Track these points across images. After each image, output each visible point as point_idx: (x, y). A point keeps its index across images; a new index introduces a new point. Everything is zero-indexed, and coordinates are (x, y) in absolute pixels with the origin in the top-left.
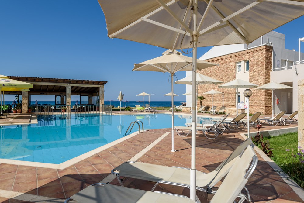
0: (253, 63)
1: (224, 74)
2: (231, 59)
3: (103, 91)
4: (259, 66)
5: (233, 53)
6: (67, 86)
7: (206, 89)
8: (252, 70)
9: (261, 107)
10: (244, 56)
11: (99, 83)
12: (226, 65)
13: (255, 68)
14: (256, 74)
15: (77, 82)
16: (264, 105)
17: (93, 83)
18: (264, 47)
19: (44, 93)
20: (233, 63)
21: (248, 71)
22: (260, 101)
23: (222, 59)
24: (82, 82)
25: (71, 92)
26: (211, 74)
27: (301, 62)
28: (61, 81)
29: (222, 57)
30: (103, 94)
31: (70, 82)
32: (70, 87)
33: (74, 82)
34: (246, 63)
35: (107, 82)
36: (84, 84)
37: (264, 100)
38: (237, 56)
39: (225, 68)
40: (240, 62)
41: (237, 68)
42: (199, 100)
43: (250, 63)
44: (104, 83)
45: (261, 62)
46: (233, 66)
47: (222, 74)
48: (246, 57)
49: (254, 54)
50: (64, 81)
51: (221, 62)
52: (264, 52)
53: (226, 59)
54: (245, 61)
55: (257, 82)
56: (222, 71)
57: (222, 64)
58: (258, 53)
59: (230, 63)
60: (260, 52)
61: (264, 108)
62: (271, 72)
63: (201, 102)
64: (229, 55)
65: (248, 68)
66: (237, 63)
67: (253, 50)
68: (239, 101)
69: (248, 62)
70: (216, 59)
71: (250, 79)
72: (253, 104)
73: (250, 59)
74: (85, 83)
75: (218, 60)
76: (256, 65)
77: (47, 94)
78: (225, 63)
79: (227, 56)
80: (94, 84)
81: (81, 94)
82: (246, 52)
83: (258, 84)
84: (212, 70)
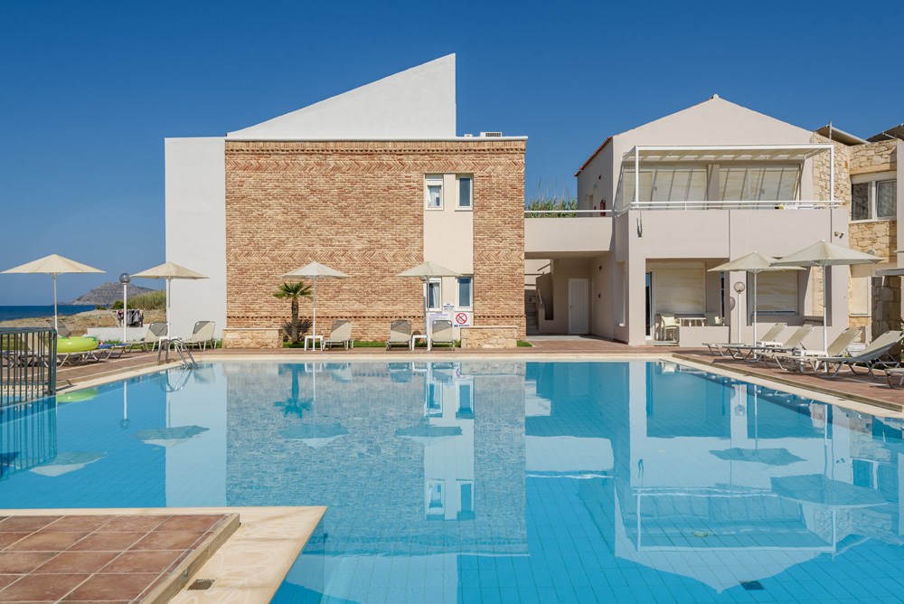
0: (487, 185)
1: (377, 206)
2: (409, 161)
4: (505, 196)
5: (421, 141)
8: (483, 208)
9: (514, 320)
10: (456, 159)
12: (385, 178)
14: (499, 220)
16: (523, 314)
20: (414, 175)
21: (470, 208)
22: (512, 303)
23: (366, 153)
26: (313, 199)
27: (640, 205)
29: (370, 147)
34: (458, 182)
37: (523, 298)
38: (428, 153)
39: (382, 186)
40: (439, 176)
41: (428, 197)
43: (475, 185)
45: (513, 187)
46: (415, 185)
47: (370, 208)
48: (465, 164)
49: (488, 159)
51: (365, 163)
53: (385, 158)
54: (456, 174)
55: (501, 245)
56: (367, 195)
57: (367, 169)
58: (502, 159)
59: (404, 174)
60: (510, 156)
61: (523, 320)
63: (295, 307)
64: (400, 146)
65: (464, 199)
66: (427, 175)
67: (486, 146)
69: (465, 180)
70: (339, 147)
71: (476, 233)
72: (487, 312)
73: (478, 173)
75: (352, 153)
76: (498, 192)
78: (380, 166)
79: (390, 146)
82: (464, 146)
83: (503, 252)
84: (321, 182)
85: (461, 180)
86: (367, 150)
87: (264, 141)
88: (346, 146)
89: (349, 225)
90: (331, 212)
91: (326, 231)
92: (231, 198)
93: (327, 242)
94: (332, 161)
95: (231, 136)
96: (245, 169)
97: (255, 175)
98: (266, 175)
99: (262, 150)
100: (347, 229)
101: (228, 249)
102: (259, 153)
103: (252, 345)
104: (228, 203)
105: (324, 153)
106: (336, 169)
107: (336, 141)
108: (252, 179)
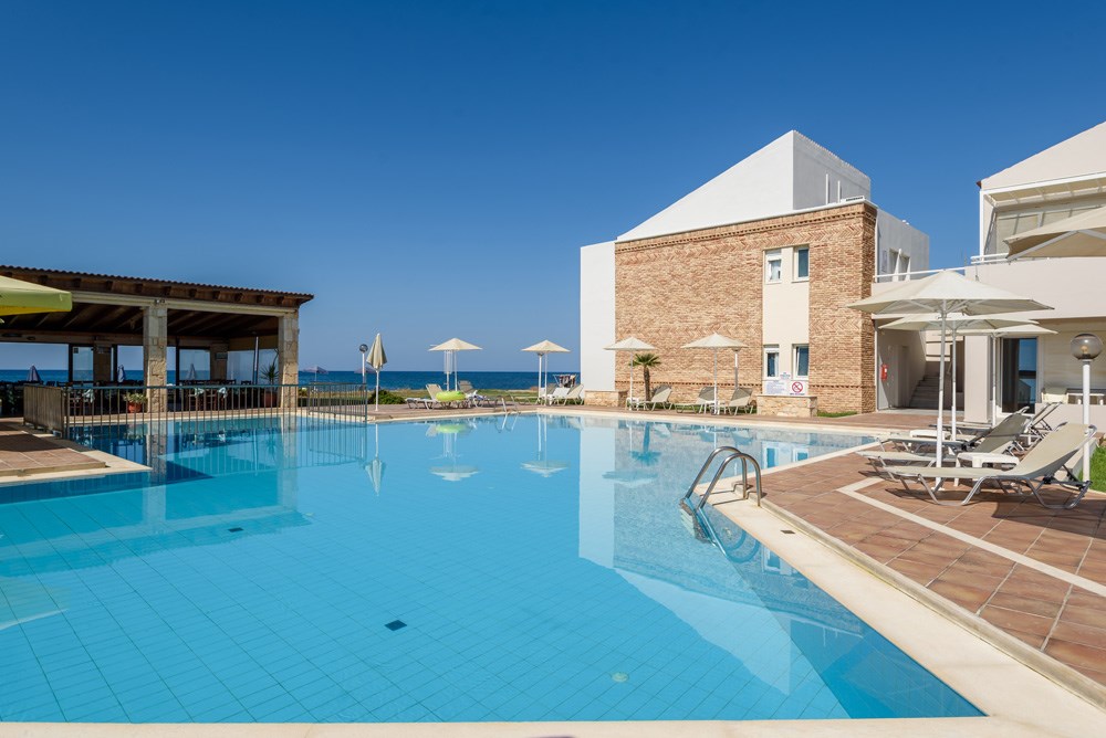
0: (823, 254)
1: (722, 285)
2: (749, 240)
3: (296, 333)
4: (842, 264)
5: (756, 221)
6: (152, 306)
7: (657, 332)
8: (818, 277)
9: (849, 390)
10: (792, 232)
11: (279, 299)
12: (729, 258)
13: (829, 272)
14: (834, 289)
15: (192, 292)
16: (859, 383)
17: (258, 298)
18: (861, 209)
19: (20, 336)
20: (754, 253)
21: (807, 278)
22: (848, 373)
23: (714, 238)
24: (214, 293)
25: (168, 334)
26: (674, 283)
27: (986, 259)
28: (125, 288)
29: (717, 232)
30: (295, 342)
31: (164, 290)
32: (163, 313)
33: (182, 294)
34: (797, 254)
35: (311, 297)
36: (221, 301)
37: (859, 367)
38: (767, 230)
39: (727, 265)
40: (778, 250)
41: (768, 270)
42: (640, 369)
43: (812, 256)
44: (297, 301)
45: (849, 253)
46: (755, 261)
47: (717, 287)
48: (800, 236)
49: (825, 228)
50: (140, 287)
51: (713, 247)
52: (858, 223)
53: (729, 239)
54: (795, 247)
55: (836, 313)
56: (714, 275)
57: (715, 252)
58: (839, 226)
59: (745, 253)
60: (847, 222)
61: (859, 392)
62: (873, 285)
63: (647, 375)
64: (742, 227)
65: (803, 271)
66: (767, 251)
67: (822, 215)
68: (771, 372)
69: (803, 252)
70: (694, 236)
71: (812, 303)
72: (822, 381)
73: (813, 243)
74: (224, 297)
75: (702, 240)
76: (834, 260)
77: (31, 340)
78: (725, 249)
79: (734, 229)
80: (262, 305)
81: (182, 343)
82: (800, 218)
83: (839, 320)
84: (679, 269)
85: (800, 252)
86: (714, 235)
87: (640, 240)
88: (699, 235)
89: (699, 303)
90: (688, 293)
91: (683, 309)
92: (619, 288)
93: (683, 319)
94: (687, 249)
95: (621, 238)
96: (628, 263)
97: (634, 267)
98: (641, 267)
99: (639, 246)
100: (698, 307)
101: (616, 329)
102: (638, 250)
103: (602, 404)
104: (617, 292)
105: (682, 243)
106: (691, 255)
107: (690, 232)
108: (631, 271)
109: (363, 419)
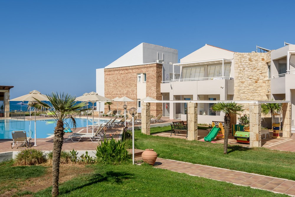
0: (149, 76)
1: (129, 82)
2: (134, 71)
3: (9, 96)
5: (135, 66)
7: (114, 94)
8: (148, 82)
9: (154, 111)
10: (143, 69)
11: (4, 88)
12: (130, 75)
13: (150, 80)
14: (151, 85)
16: (156, 109)
18: (156, 65)
20: (135, 74)
21: (146, 82)
23: (127, 70)
26: (118, 81)
27: (175, 80)
29: (127, 68)
30: (8, 99)
34: (144, 75)
35: (13, 87)
37: (156, 105)
38: (137, 68)
39: (129, 77)
40: (140, 74)
41: (138, 79)
42: (108, 105)
43: (147, 76)
44: (9, 88)
45: (154, 76)
46: (135, 77)
47: (127, 83)
48: (144, 70)
49: (149, 69)
51: (126, 72)
52: (155, 68)
53: (130, 70)
54: (144, 73)
55: (151, 91)
56: (127, 80)
57: (127, 73)
59: (133, 74)
60: (153, 68)
61: (156, 111)
62: (161, 84)
63: (109, 107)
64: (132, 67)
65: (145, 80)
66: (138, 74)
67: (148, 66)
68: (139, 106)
71: (147, 88)
73: (147, 73)
75: (124, 70)
76: (151, 78)
78: (129, 73)
79: (131, 68)
82: (144, 66)
83: (152, 93)
84: (119, 77)
86: (126, 69)
87: (110, 68)
89: (123, 87)
90: (121, 84)
91: (120, 88)
92: (106, 82)
93: (120, 91)
94: (121, 72)
95: (106, 68)
96: (107, 75)
97: (109, 76)
98: (110, 76)
99: (110, 70)
100: (123, 88)
101: (105, 93)
102: (110, 71)
104: (105, 83)
105: (119, 70)
106: (122, 74)
107: (121, 67)
108: (108, 77)
109: (24, 120)
